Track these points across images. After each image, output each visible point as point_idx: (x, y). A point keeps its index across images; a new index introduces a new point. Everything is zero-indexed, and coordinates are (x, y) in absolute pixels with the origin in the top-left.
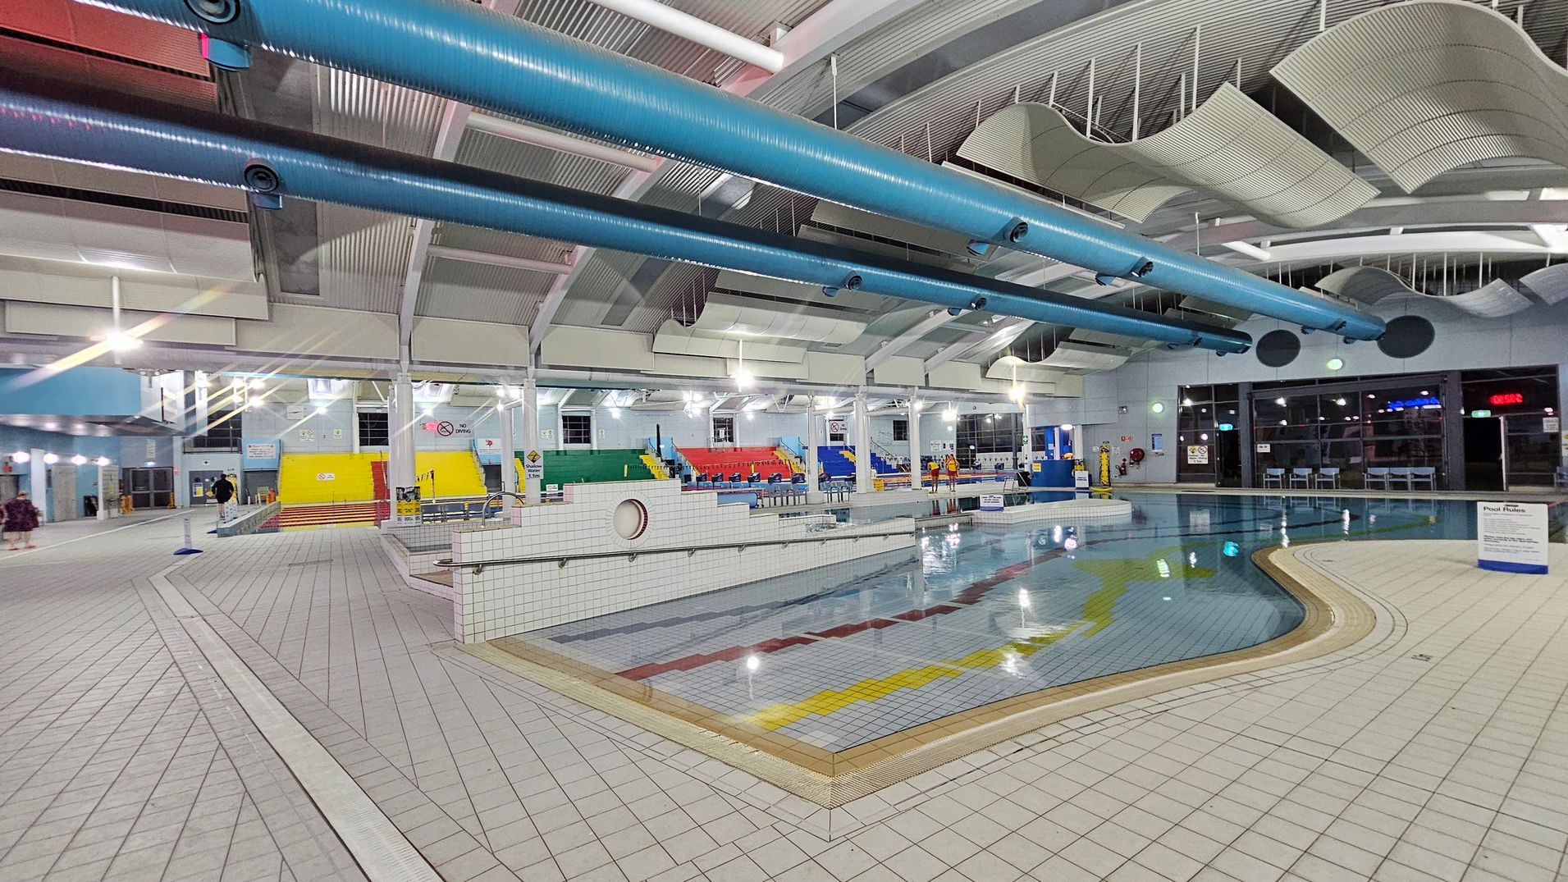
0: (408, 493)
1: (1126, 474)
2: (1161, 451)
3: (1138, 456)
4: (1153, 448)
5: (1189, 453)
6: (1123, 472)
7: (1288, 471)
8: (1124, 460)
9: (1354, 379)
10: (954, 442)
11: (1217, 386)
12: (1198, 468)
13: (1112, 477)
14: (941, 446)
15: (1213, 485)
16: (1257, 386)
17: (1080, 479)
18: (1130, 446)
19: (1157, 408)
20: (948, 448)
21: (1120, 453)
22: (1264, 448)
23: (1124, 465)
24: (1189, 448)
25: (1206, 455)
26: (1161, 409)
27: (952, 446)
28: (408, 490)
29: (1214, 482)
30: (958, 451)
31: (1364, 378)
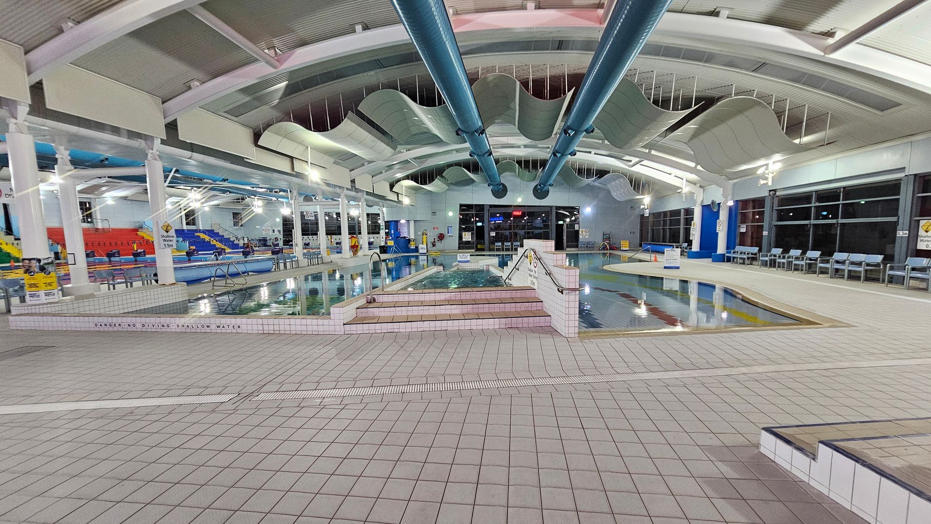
0: (46, 264)
1: (435, 246)
2: (452, 234)
3: (441, 237)
4: (448, 233)
5: (463, 236)
6: (434, 245)
7: (503, 244)
8: (435, 239)
9: (525, 206)
10: (281, 228)
11: (476, 205)
12: (468, 242)
13: (428, 247)
14: (271, 232)
15: (474, 250)
16: (491, 206)
17: (422, 248)
18: (438, 232)
19: (451, 214)
20: (276, 233)
21: (432, 235)
22: (493, 234)
23: (434, 242)
24: (463, 233)
25: (470, 237)
26: (453, 215)
27: (279, 231)
28: (46, 261)
29: (474, 249)
30: (284, 235)
31: (528, 206)
